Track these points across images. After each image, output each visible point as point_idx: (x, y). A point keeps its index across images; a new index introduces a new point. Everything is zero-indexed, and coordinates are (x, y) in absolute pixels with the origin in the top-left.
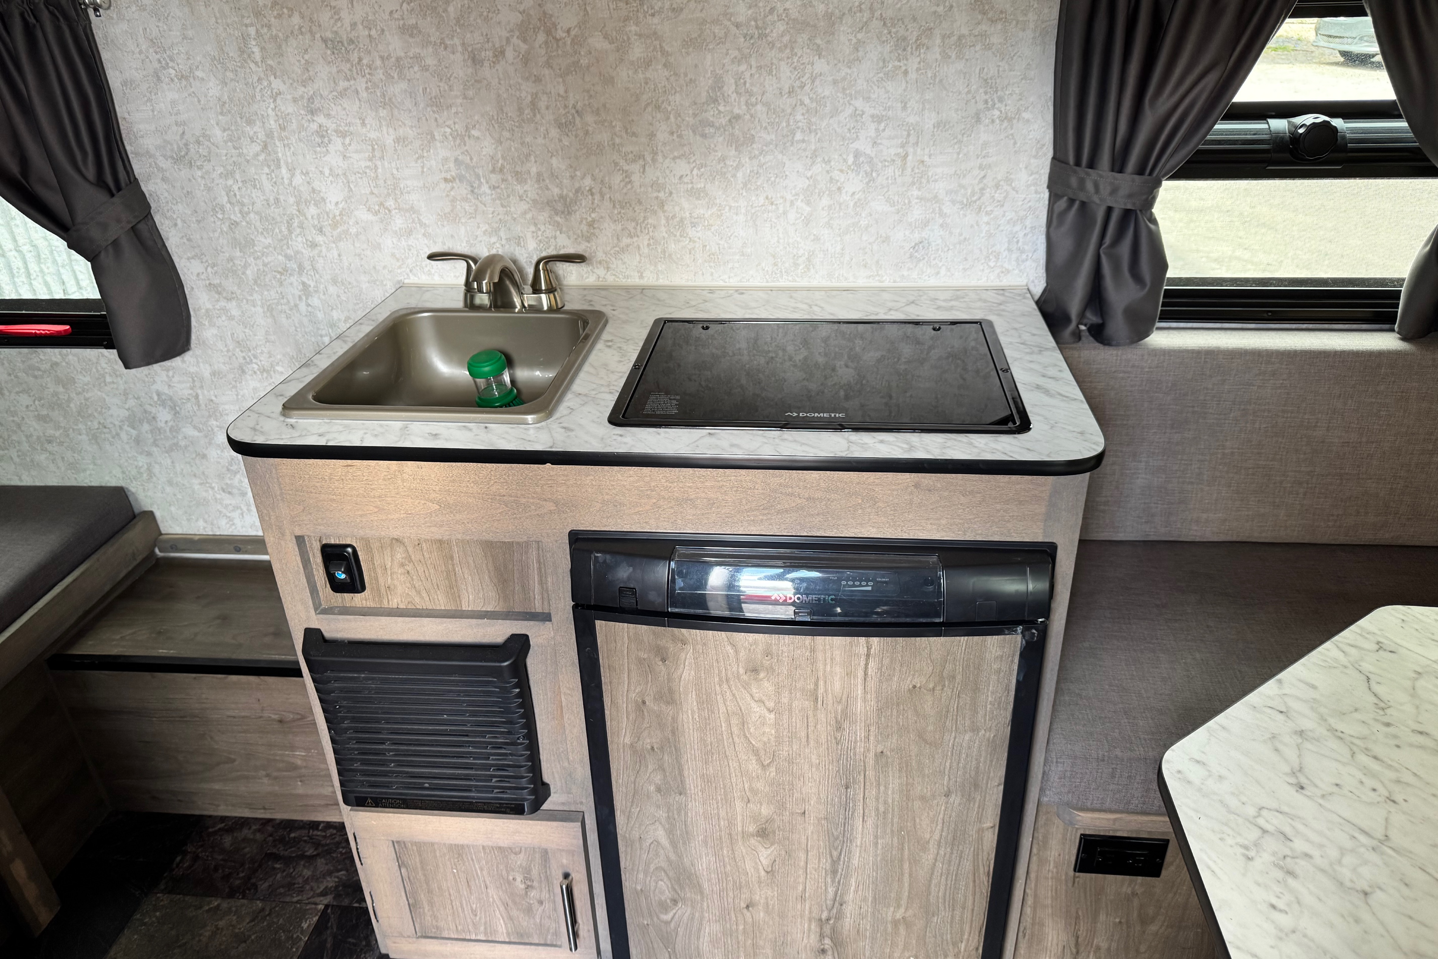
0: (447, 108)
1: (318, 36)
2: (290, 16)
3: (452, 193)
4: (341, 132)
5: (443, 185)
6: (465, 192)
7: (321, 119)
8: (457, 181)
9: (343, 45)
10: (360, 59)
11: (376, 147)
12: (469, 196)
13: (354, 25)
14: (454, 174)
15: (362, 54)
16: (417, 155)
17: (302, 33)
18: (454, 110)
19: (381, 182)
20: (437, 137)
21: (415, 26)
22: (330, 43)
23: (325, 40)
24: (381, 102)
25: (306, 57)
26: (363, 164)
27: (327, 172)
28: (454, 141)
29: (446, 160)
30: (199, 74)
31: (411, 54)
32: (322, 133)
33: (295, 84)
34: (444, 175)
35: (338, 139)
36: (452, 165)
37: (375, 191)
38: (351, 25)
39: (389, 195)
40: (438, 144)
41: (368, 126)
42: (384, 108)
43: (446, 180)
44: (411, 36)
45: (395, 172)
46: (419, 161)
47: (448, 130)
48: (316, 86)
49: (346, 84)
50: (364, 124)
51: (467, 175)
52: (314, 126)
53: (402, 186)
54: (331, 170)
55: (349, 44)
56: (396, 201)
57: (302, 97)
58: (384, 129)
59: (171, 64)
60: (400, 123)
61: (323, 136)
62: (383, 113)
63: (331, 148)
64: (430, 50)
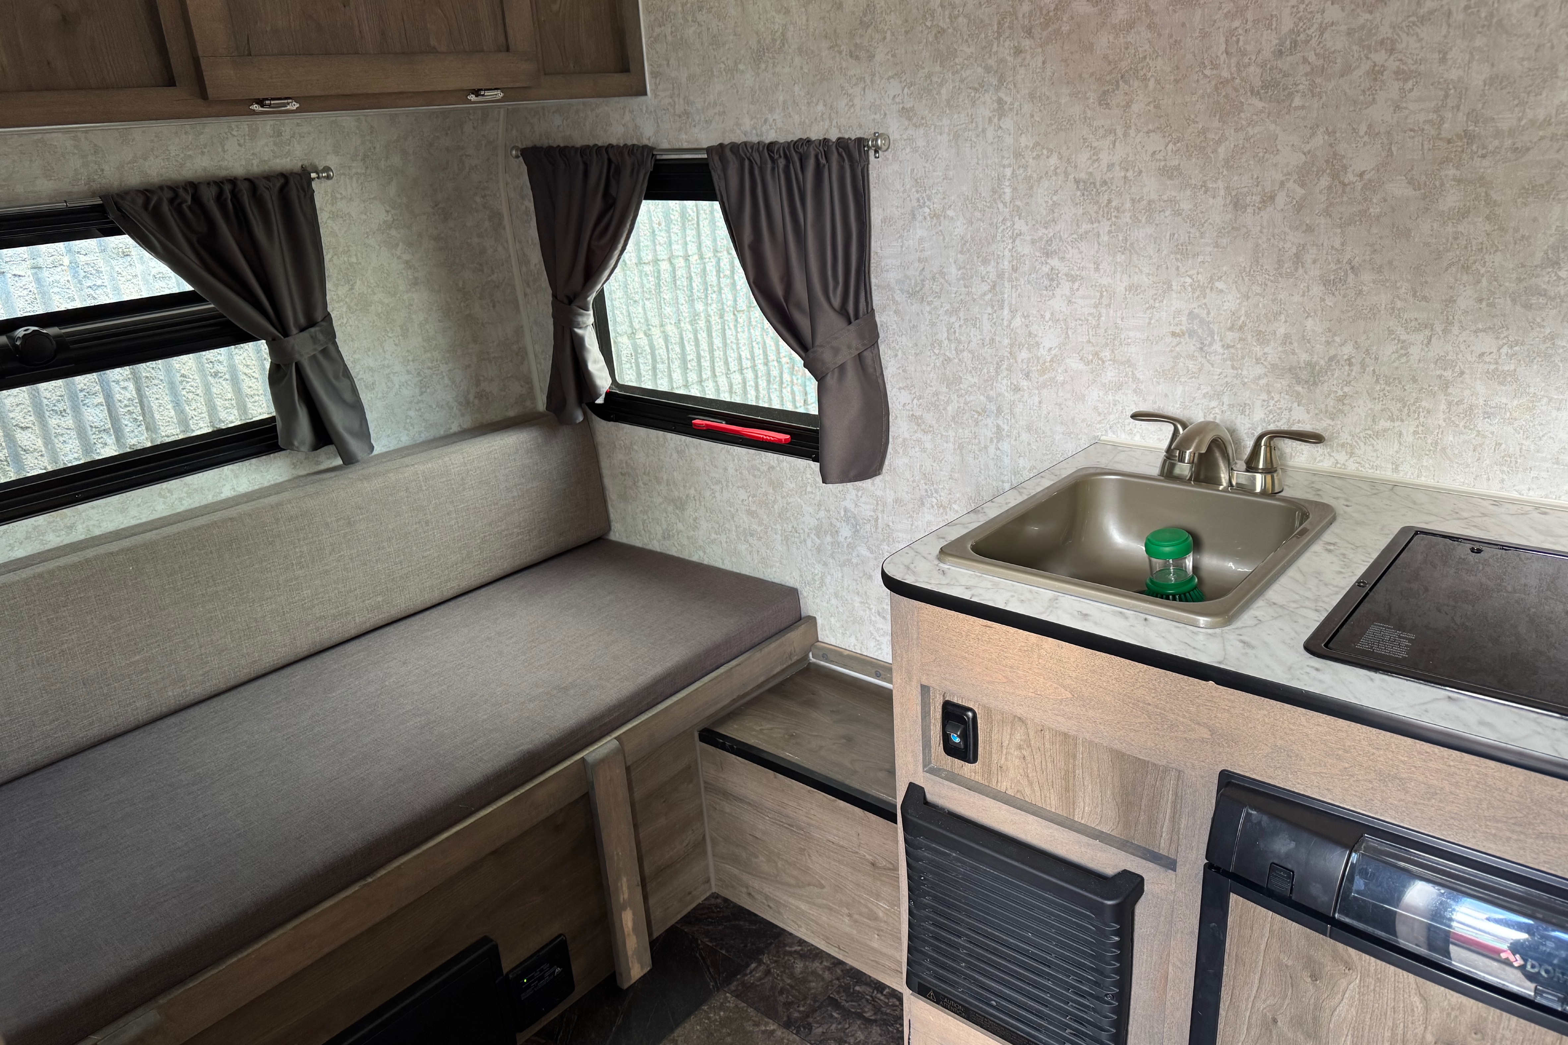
0: (1194, 256)
1: (1071, 177)
2: (1048, 157)
3: (1177, 349)
4: (1072, 276)
5: (1169, 339)
6: (1193, 348)
7: (1054, 262)
8: (1187, 336)
9: (1095, 187)
10: (1110, 201)
11: (1105, 293)
12: (1196, 354)
13: (1111, 166)
14: (1184, 328)
15: (1113, 196)
16: (1147, 305)
17: (1056, 174)
18: (1201, 258)
19: (1101, 331)
20: (1174, 287)
21: (1177, 168)
22: (1082, 184)
23: (1077, 181)
24: (1121, 247)
25: (1055, 198)
26: (1086, 311)
27: (1048, 316)
28: (1194, 293)
29: (1179, 312)
30: (950, 213)
31: (1165, 197)
32: (1052, 277)
33: (1037, 226)
34: (1172, 328)
35: (1067, 283)
36: (1184, 318)
37: (1093, 340)
38: (1108, 166)
39: (1107, 345)
40: (1174, 295)
41: (1102, 271)
42: (1123, 254)
43: (1174, 334)
44: (1170, 178)
45: (1119, 321)
46: (1148, 312)
47: (1189, 280)
48: (1057, 228)
49: (1089, 226)
50: (1097, 269)
51: (1200, 331)
52: (1046, 269)
53: (1123, 337)
54: (1052, 314)
55: (1101, 186)
56: (1113, 352)
57: (1041, 239)
58: (1118, 275)
59: (928, 203)
60: (1137, 270)
61: (1052, 280)
62: (1120, 258)
63: (1058, 292)
64: (1188, 193)
